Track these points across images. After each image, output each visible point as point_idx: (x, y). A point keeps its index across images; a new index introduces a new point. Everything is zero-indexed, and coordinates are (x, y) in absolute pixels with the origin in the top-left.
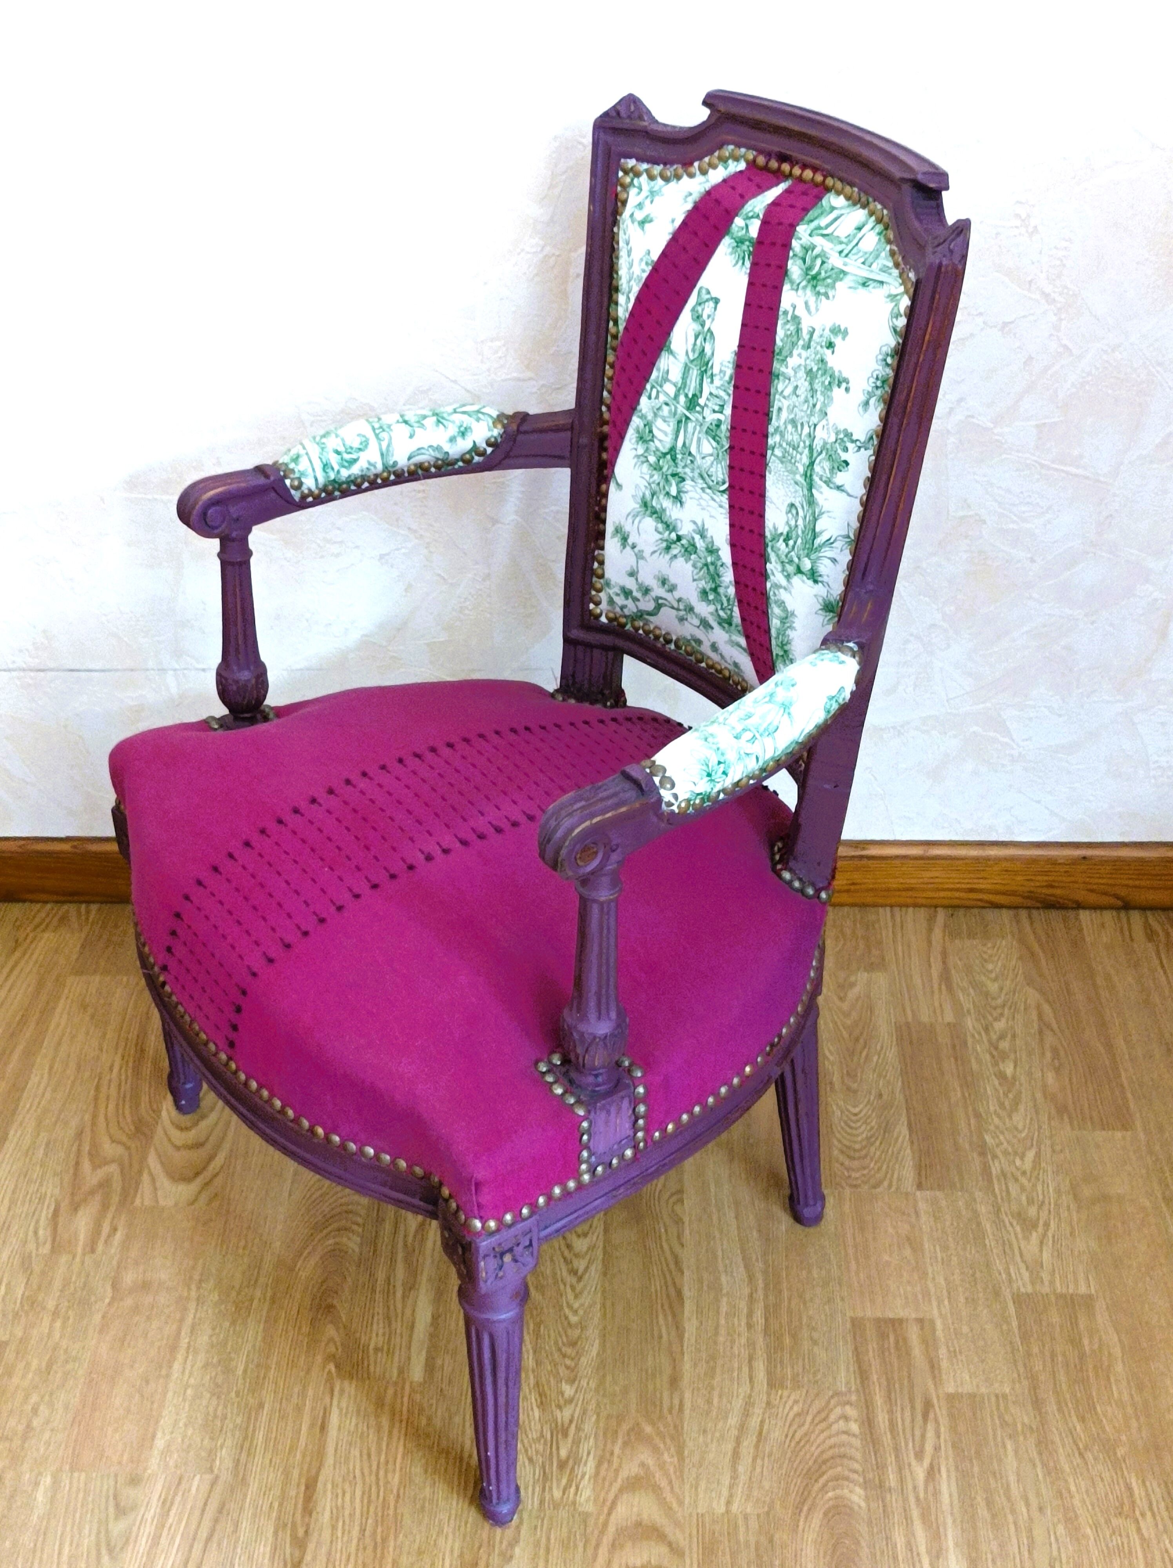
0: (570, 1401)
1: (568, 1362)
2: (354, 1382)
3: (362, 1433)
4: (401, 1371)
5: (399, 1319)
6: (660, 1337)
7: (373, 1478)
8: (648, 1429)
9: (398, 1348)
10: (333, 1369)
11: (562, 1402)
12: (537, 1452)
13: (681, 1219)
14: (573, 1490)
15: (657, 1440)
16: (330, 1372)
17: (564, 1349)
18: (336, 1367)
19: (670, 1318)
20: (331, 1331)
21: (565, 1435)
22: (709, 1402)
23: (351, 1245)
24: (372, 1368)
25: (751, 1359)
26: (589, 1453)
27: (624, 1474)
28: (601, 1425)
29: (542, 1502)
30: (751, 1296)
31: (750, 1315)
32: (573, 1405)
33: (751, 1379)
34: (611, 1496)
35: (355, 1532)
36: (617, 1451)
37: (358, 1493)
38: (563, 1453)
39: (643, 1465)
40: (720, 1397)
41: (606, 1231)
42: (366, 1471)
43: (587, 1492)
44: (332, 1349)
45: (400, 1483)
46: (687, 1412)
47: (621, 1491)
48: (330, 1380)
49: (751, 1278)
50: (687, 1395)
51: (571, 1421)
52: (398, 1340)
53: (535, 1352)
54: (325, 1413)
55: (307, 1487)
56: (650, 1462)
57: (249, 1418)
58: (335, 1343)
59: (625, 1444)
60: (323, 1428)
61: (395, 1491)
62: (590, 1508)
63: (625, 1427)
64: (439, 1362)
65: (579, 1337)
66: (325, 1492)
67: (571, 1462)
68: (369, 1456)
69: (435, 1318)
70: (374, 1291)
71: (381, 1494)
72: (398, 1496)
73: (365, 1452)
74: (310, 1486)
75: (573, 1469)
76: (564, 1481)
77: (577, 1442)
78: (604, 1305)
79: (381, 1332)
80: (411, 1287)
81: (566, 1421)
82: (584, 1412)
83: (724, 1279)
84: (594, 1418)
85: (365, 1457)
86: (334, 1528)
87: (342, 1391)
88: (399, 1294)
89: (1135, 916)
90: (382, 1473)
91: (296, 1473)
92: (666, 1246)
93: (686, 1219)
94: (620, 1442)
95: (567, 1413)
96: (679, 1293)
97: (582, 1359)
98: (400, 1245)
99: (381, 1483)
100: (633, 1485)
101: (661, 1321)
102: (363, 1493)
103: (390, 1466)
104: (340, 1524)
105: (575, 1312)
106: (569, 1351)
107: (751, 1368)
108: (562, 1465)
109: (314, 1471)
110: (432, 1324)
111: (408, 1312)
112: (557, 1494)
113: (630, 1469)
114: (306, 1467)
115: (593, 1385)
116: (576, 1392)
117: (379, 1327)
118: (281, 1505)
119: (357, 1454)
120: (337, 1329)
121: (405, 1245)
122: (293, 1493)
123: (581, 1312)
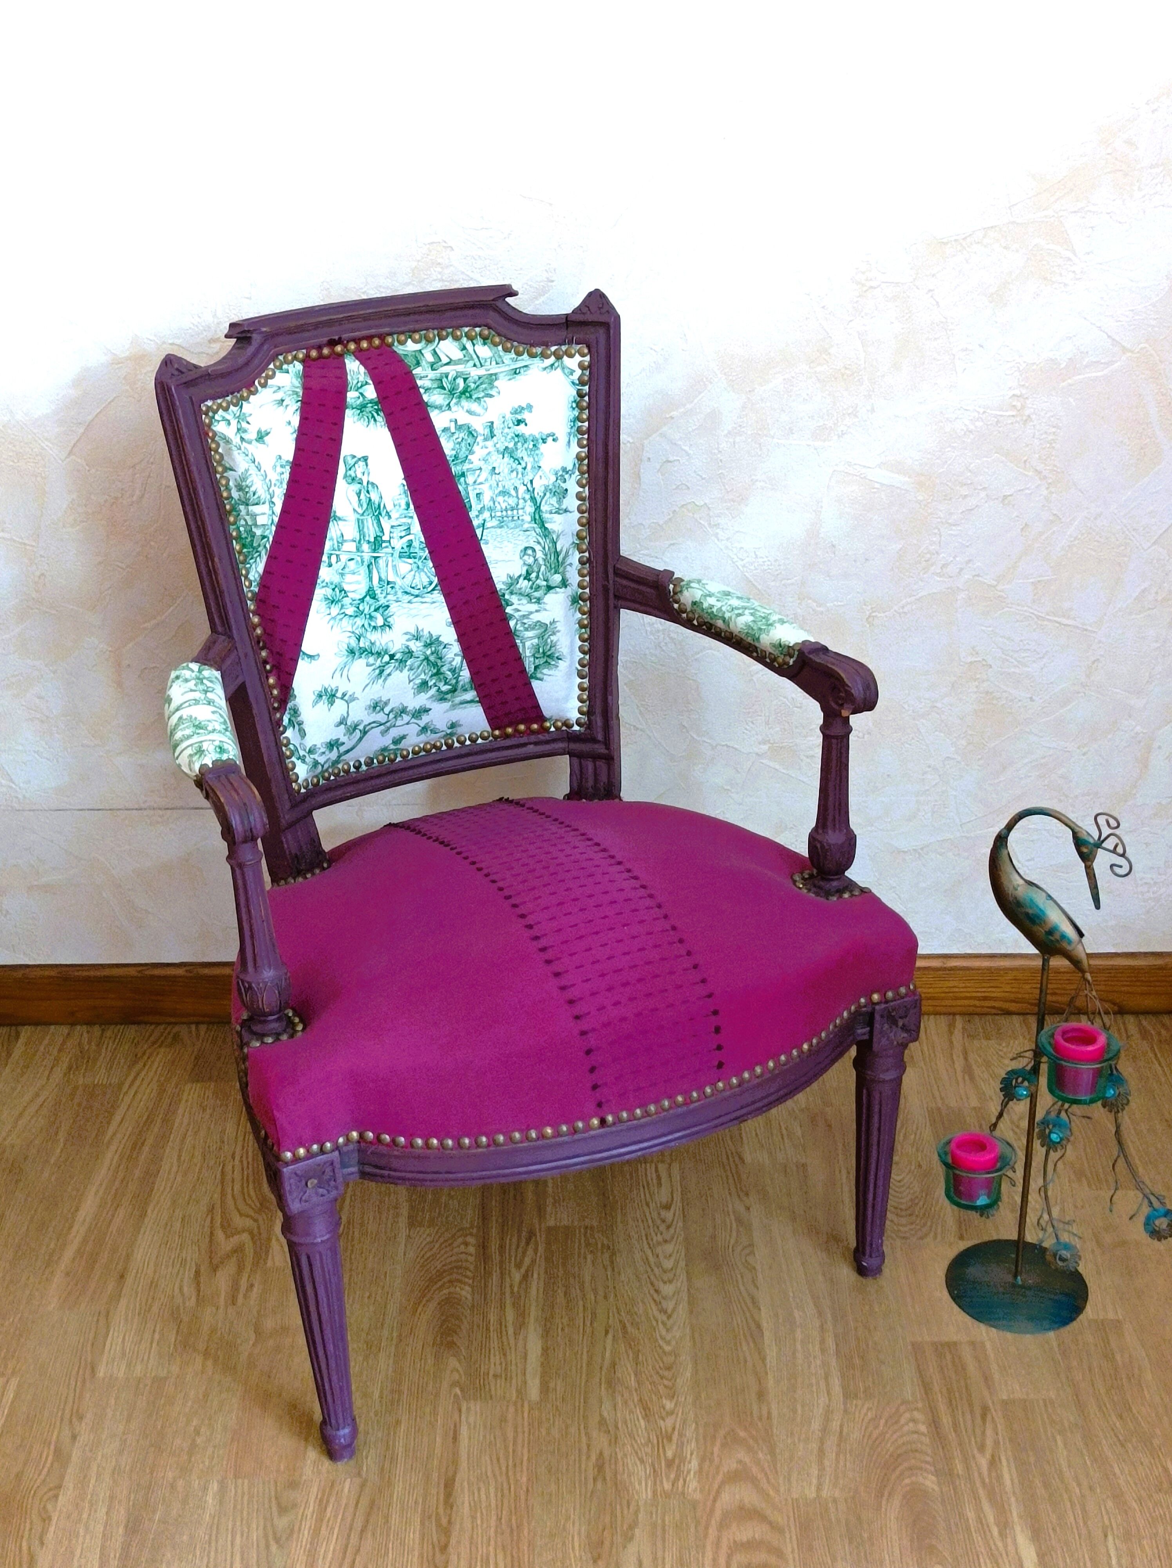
0: (671, 1413)
1: (666, 1382)
2: (479, 1402)
3: (490, 1442)
4: (519, 1392)
5: (513, 1351)
6: (746, 1361)
7: (504, 1477)
8: (742, 1434)
9: (514, 1375)
10: (459, 1392)
11: (664, 1414)
12: (646, 1454)
13: (754, 1268)
14: (681, 1482)
15: (751, 1442)
16: (456, 1395)
17: (661, 1372)
18: (462, 1390)
19: (752, 1345)
20: (453, 1362)
21: (670, 1439)
22: (795, 1411)
23: (464, 1293)
24: (493, 1393)
25: (826, 1378)
26: (692, 1454)
27: (725, 1469)
28: (701, 1431)
29: (655, 1493)
30: (822, 1326)
31: (822, 1341)
32: (674, 1416)
33: (829, 1393)
34: (716, 1486)
35: (493, 1523)
36: (716, 1450)
37: (492, 1490)
38: (670, 1454)
39: (740, 1462)
40: (803, 1406)
41: (689, 1279)
42: (497, 1473)
43: (693, 1484)
44: (456, 1376)
45: (529, 1480)
46: (775, 1421)
47: (723, 1483)
48: (457, 1401)
49: (820, 1314)
50: (774, 1406)
51: (674, 1429)
52: (513, 1367)
53: (636, 1375)
54: (455, 1426)
55: (446, 1486)
56: (747, 1460)
57: (389, 1434)
58: (458, 1371)
59: (724, 1445)
60: (455, 1439)
61: (525, 1488)
62: (698, 1496)
63: (722, 1433)
64: (552, 1385)
65: (674, 1363)
66: (462, 1490)
67: (677, 1461)
68: (498, 1460)
69: (545, 1350)
70: (488, 1329)
71: (512, 1489)
72: (528, 1490)
73: (494, 1457)
74: (449, 1485)
75: (679, 1467)
76: (672, 1476)
77: (681, 1446)
78: (693, 1338)
79: (498, 1362)
80: (521, 1324)
81: (670, 1430)
82: (684, 1422)
83: (797, 1314)
84: (694, 1425)
85: (495, 1461)
86: (474, 1518)
87: (468, 1409)
88: (511, 1331)
89: (1130, 1020)
90: (510, 1473)
91: (435, 1475)
92: (742, 1288)
93: (758, 1267)
94: (718, 1443)
95: (669, 1422)
96: (759, 1327)
97: (678, 1380)
98: (508, 1290)
99: (512, 1482)
100: (734, 1477)
101: (745, 1348)
102: (496, 1489)
103: (518, 1469)
104: (479, 1515)
105: (668, 1343)
106: (666, 1373)
107: (827, 1385)
108: (670, 1464)
109: (450, 1474)
110: (542, 1354)
111: (520, 1344)
112: (667, 1486)
113: (730, 1465)
114: (443, 1470)
115: (690, 1399)
116: (676, 1405)
117: (495, 1358)
118: (424, 1501)
119: (487, 1458)
120: (459, 1361)
121: (512, 1292)
122: (434, 1491)
123: (673, 1343)
